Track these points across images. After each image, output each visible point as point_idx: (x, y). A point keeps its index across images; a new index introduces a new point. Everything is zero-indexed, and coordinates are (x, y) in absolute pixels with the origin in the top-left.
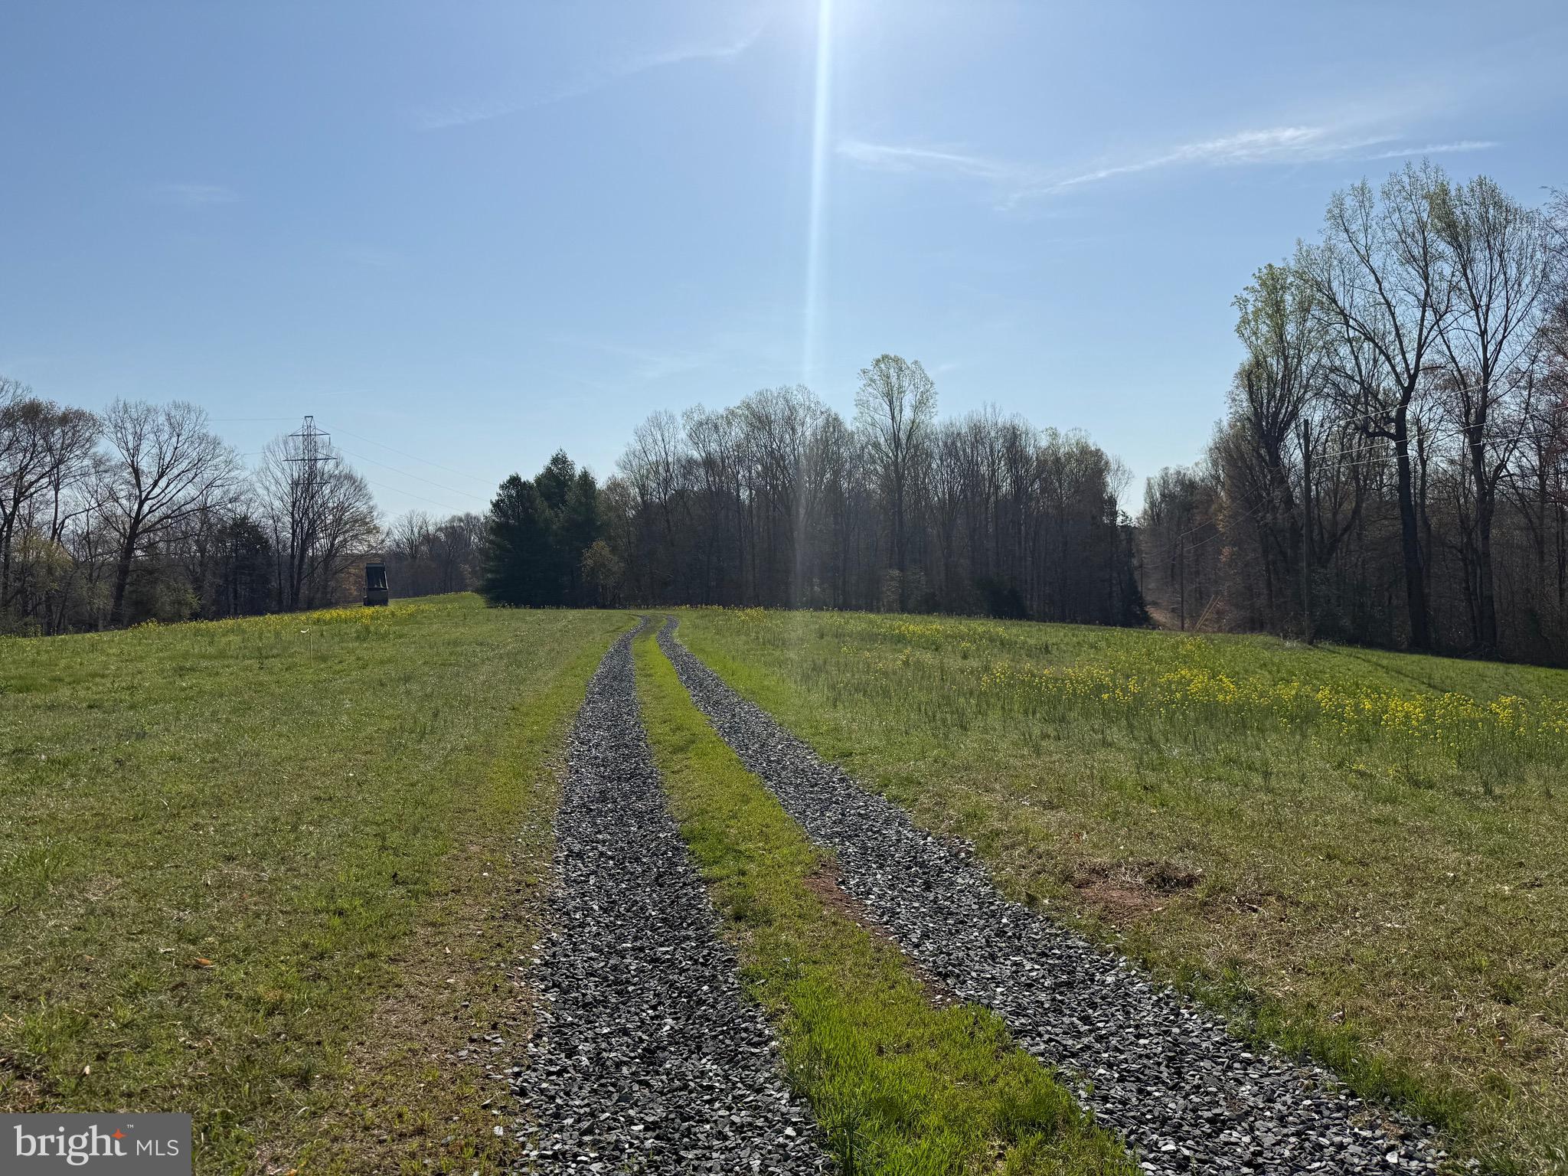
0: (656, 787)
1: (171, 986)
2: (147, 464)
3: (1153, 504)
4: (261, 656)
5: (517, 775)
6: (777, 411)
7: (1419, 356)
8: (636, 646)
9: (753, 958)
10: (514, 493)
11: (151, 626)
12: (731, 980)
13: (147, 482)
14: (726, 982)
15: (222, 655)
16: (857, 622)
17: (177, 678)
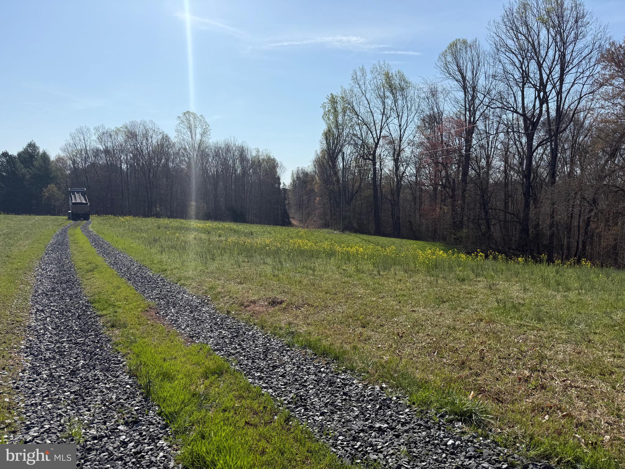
0: (79, 285)
3: (294, 181)
7: (381, 132)
8: (70, 231)
9: (118, 338)
10: (5, 160)
12: (109, 346)
14: (106, 347)
16: (175, 223)
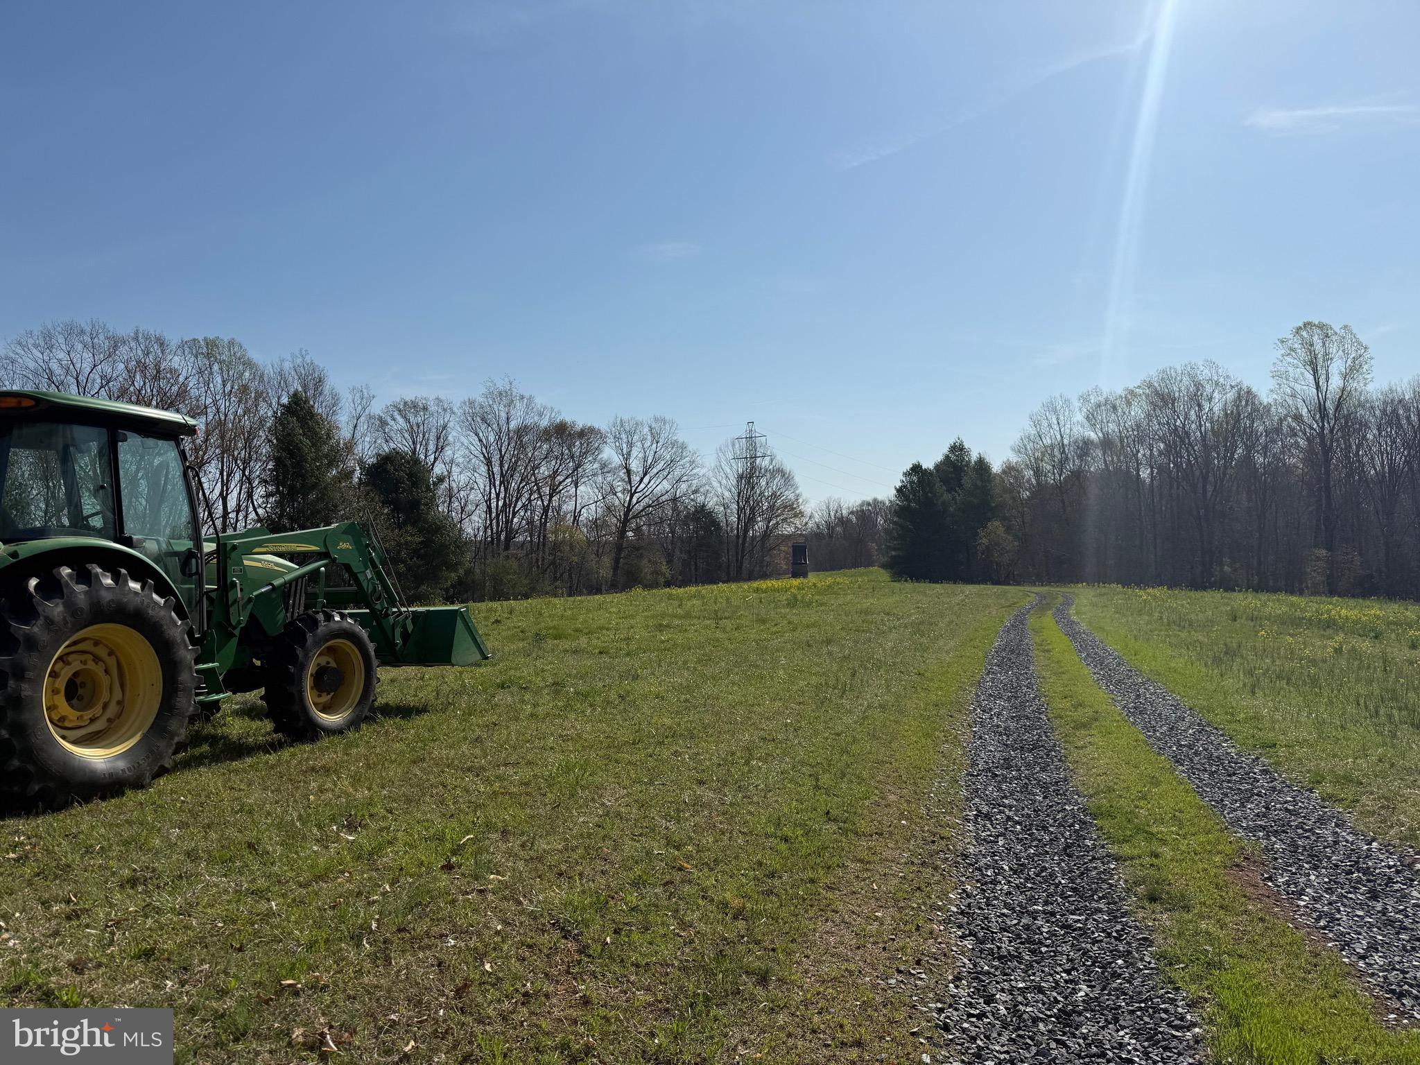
0: (1060, 760)
1: (662, 882)
2: (635, 465)
4: (717, 618)
5: (928, 735)
6: (1182, 388)
8: (1031, 621)
9: (1170, 941)
10: (915, 479)
11: (638, 591)
12: (1147, 959)
13: (636, 479)
14: (1142, 960)
15: (687, 616)
16: (1276, 605)
17: (658, 633)
